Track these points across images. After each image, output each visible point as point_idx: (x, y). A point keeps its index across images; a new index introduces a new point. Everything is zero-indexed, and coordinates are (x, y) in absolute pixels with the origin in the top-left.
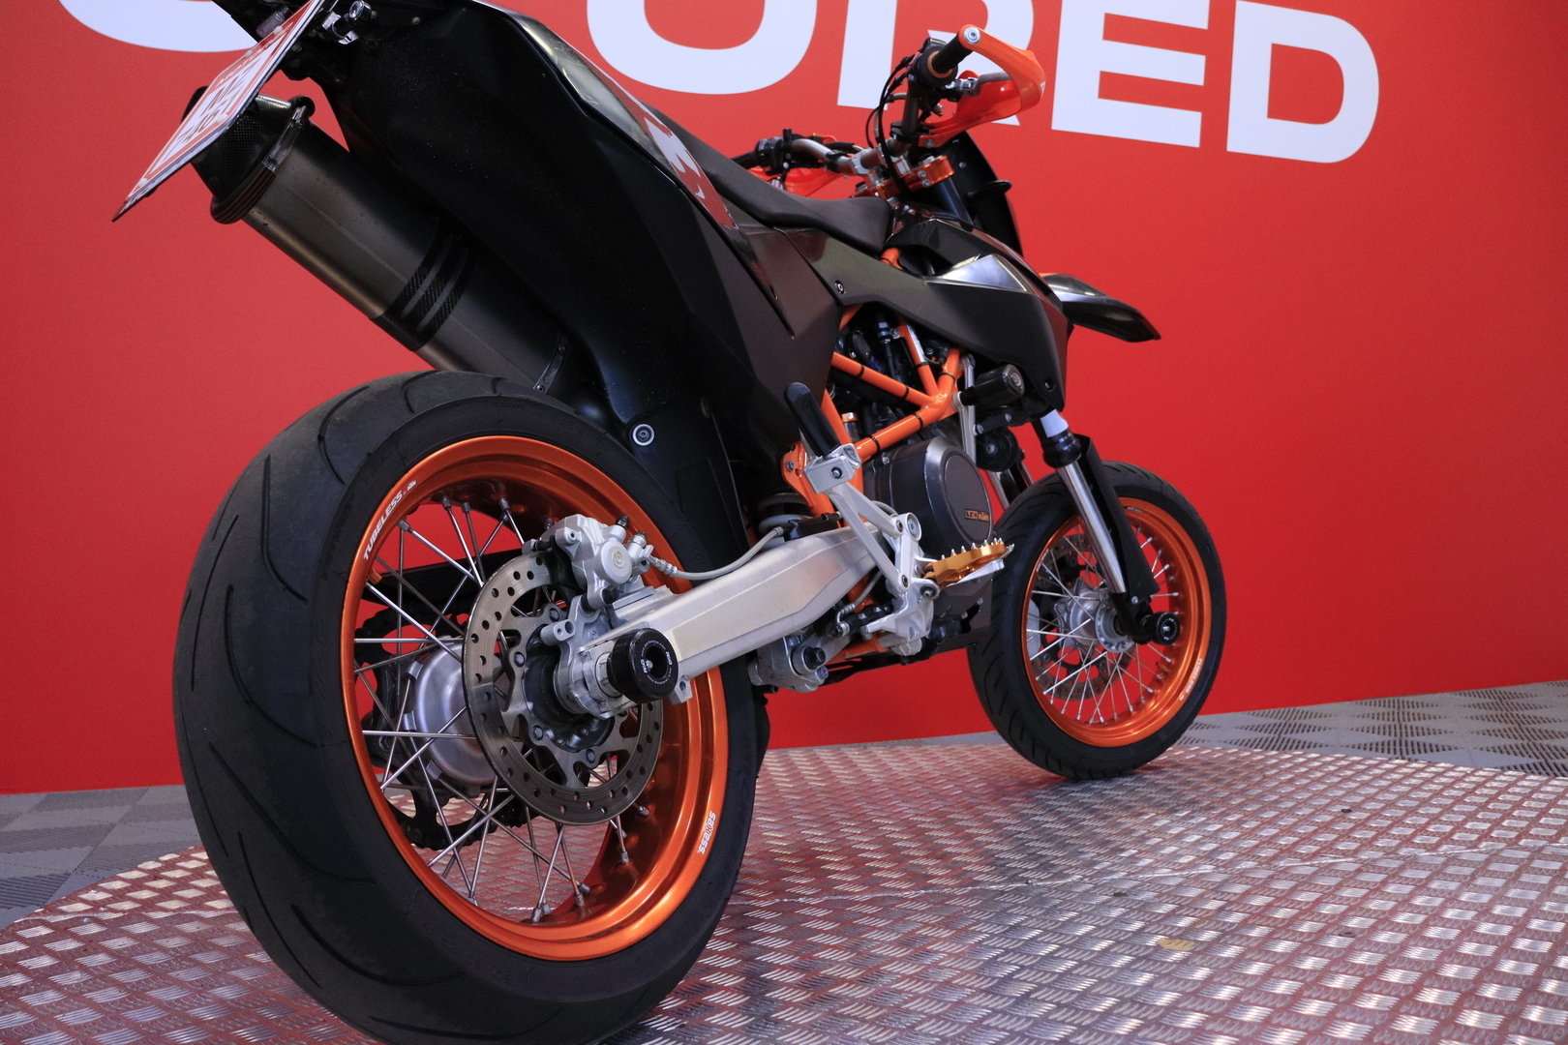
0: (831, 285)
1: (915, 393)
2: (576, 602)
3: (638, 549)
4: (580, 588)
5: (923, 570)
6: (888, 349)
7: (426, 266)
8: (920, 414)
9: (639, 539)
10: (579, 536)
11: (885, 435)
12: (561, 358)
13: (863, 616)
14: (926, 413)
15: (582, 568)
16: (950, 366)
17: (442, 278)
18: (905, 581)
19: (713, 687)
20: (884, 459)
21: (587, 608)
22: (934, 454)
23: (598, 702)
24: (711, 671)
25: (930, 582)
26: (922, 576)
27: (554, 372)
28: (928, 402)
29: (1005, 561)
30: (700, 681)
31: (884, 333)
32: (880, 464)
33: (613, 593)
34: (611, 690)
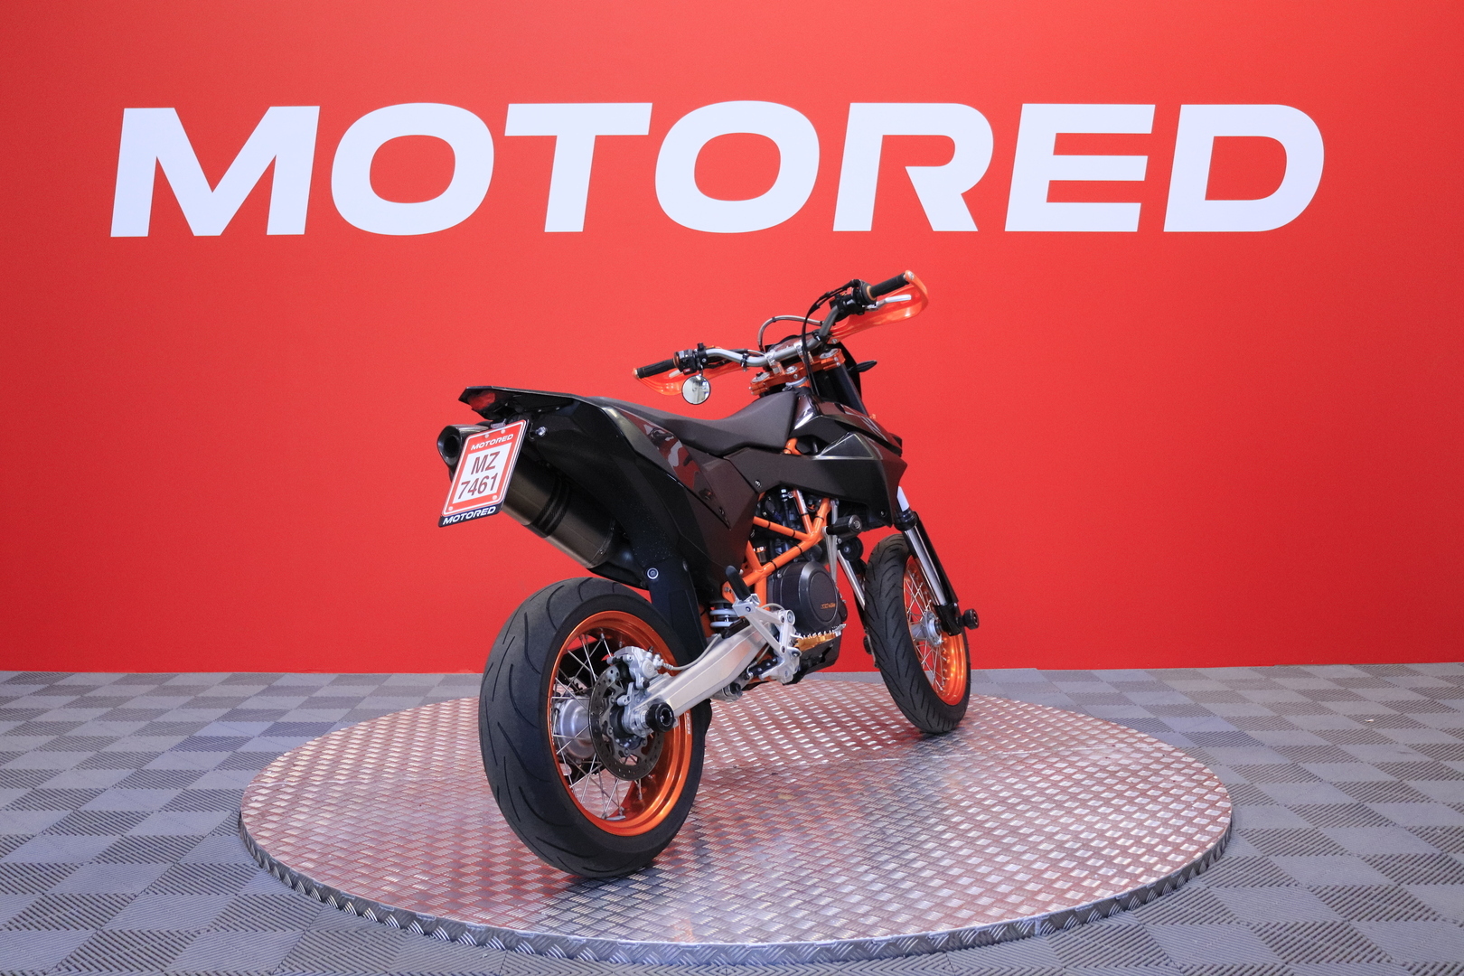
0: (752, 483)
1: (799, 534)
2: (631, 686)
3: (657, 661)
4: (632, 679)
5: (794, 642)
6: (786, 505)
7: (551, 500)
8: (800, 545)
9: (657, 656)
10: (633, 658)
11: (779, 561)
12: (612, 534)
13: (760, 670)
14: (803, 545)
15: (632, 670)
16: (822, 512)
17: (557, 506)
18: (784, 649)
19: (688, 718)
20: (779, 575)
21: (635, 688)
22: (806, 573)
23: (640, 731)
24: (687, 712)
25: (797, 649)
26: (793, 645)
27: (609, 543)
28: (805, 539)
29: (842, 631)
30: (682, 718)
31: (783, 496)
32: (776, 578)
33: (646, 685)
34: (646, 727)
